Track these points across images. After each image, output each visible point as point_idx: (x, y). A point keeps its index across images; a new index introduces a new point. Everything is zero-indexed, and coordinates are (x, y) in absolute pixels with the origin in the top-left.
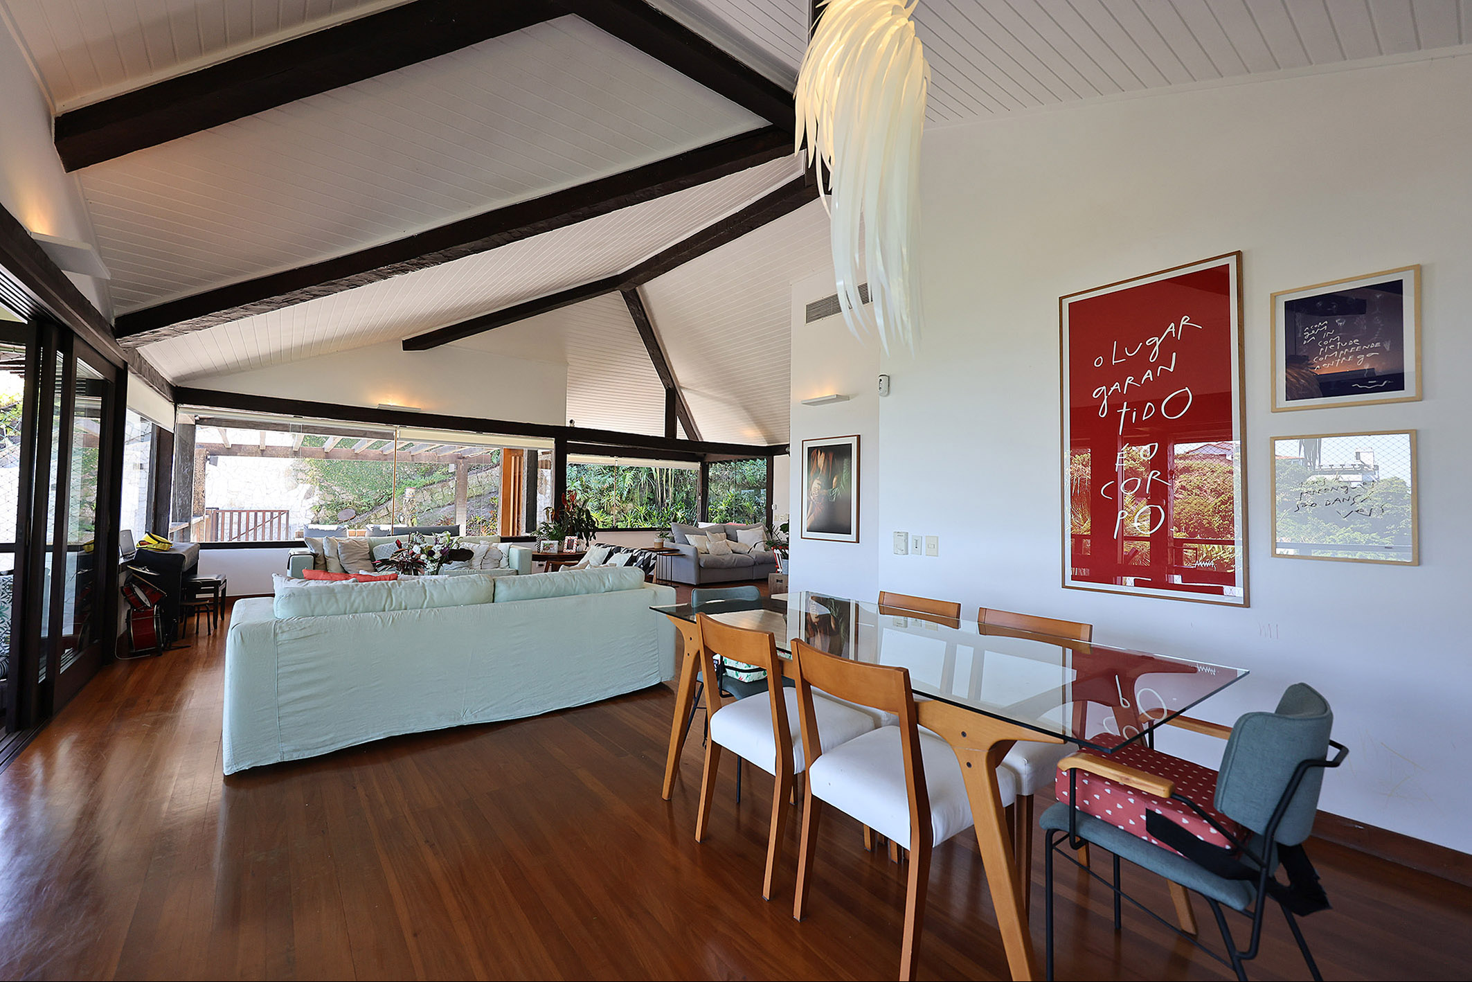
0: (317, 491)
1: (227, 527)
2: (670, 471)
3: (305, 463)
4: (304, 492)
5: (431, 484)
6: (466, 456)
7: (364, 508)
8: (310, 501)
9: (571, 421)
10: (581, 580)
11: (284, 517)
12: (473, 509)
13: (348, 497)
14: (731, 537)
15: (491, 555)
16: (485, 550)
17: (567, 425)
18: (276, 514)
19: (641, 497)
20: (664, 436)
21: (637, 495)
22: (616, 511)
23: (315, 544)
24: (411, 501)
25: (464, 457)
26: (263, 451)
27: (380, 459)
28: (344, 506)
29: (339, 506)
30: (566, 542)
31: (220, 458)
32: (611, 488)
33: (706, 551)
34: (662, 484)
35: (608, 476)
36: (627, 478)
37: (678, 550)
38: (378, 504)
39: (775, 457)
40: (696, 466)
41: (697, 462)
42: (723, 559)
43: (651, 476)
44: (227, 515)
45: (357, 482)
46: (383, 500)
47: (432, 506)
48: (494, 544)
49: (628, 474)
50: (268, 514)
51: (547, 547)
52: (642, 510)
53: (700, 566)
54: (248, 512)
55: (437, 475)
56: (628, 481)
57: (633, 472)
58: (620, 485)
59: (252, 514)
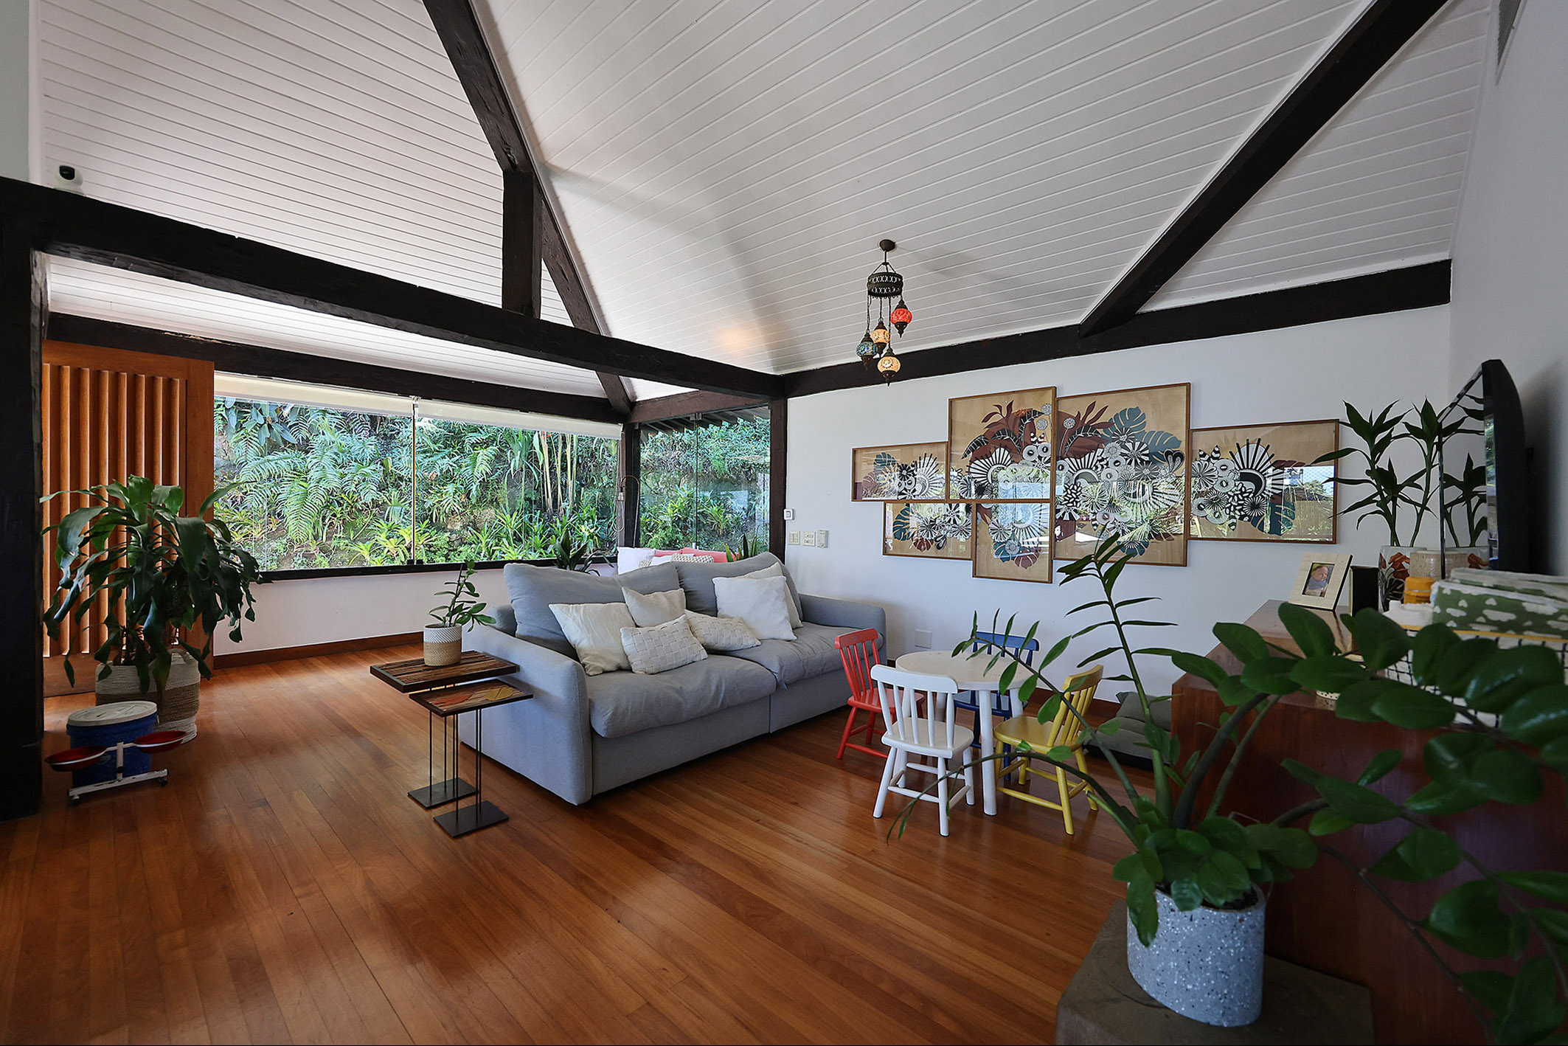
14: (701, 602)
19: (512, 497)
21: (503, 493)
32: (448, 477)
33: (618, 660)
34: (553, 474)
36: (479, 460)
37: (515, 668)
39: (790, 400)
40: (612, 429)
41: (615, 422)
42: (680, 691)
43: (531, 457)
49: (482, 452)
52: (512, 523)
53: (593, 732)
56: (482, 467)
57: (492, 449)
58: (466, 472)
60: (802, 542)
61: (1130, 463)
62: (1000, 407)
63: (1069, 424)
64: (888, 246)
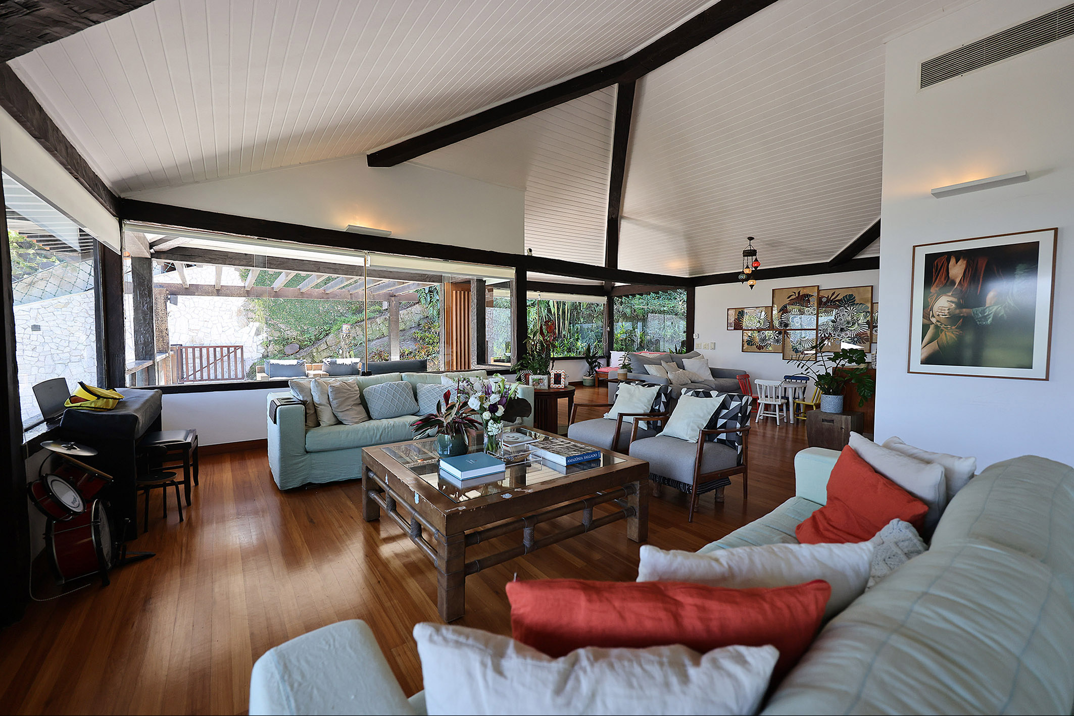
0: (265, 329)
1: (190, 361)
3: (256, 304)
4: (254, 330)
6: (396, 294)
7: (306, 343)
8: (260, 337)
9: (530, 249)
11: (239, 351)
13: (292, 333)
17: (524, 254)
18: (232, 349)
20: (607, 267)
23: (301, 389)
24: (348, 336)
25: (395, 295)
26: (218, 290)
27: (323, 298)
28: (289, 341)
29: (285, 341)
30: (553, 376)
31: (179, 297)
33: (669, 381)
36: (532, 312)
38: (318, 339)
39: (696, 288)
40: (603, 300)
41: (603, 296)
43: (549, 310)
44: (190, 350)
45: (299, 320)
46: (322, 336)
50: (225, 349)
54: (208, 348)
56: (534, 316)
59: (211, 350)
60: (702, 348)
61: (849, 315)
62: (795, 293)
63: (824, 300)
64: (751, 239)
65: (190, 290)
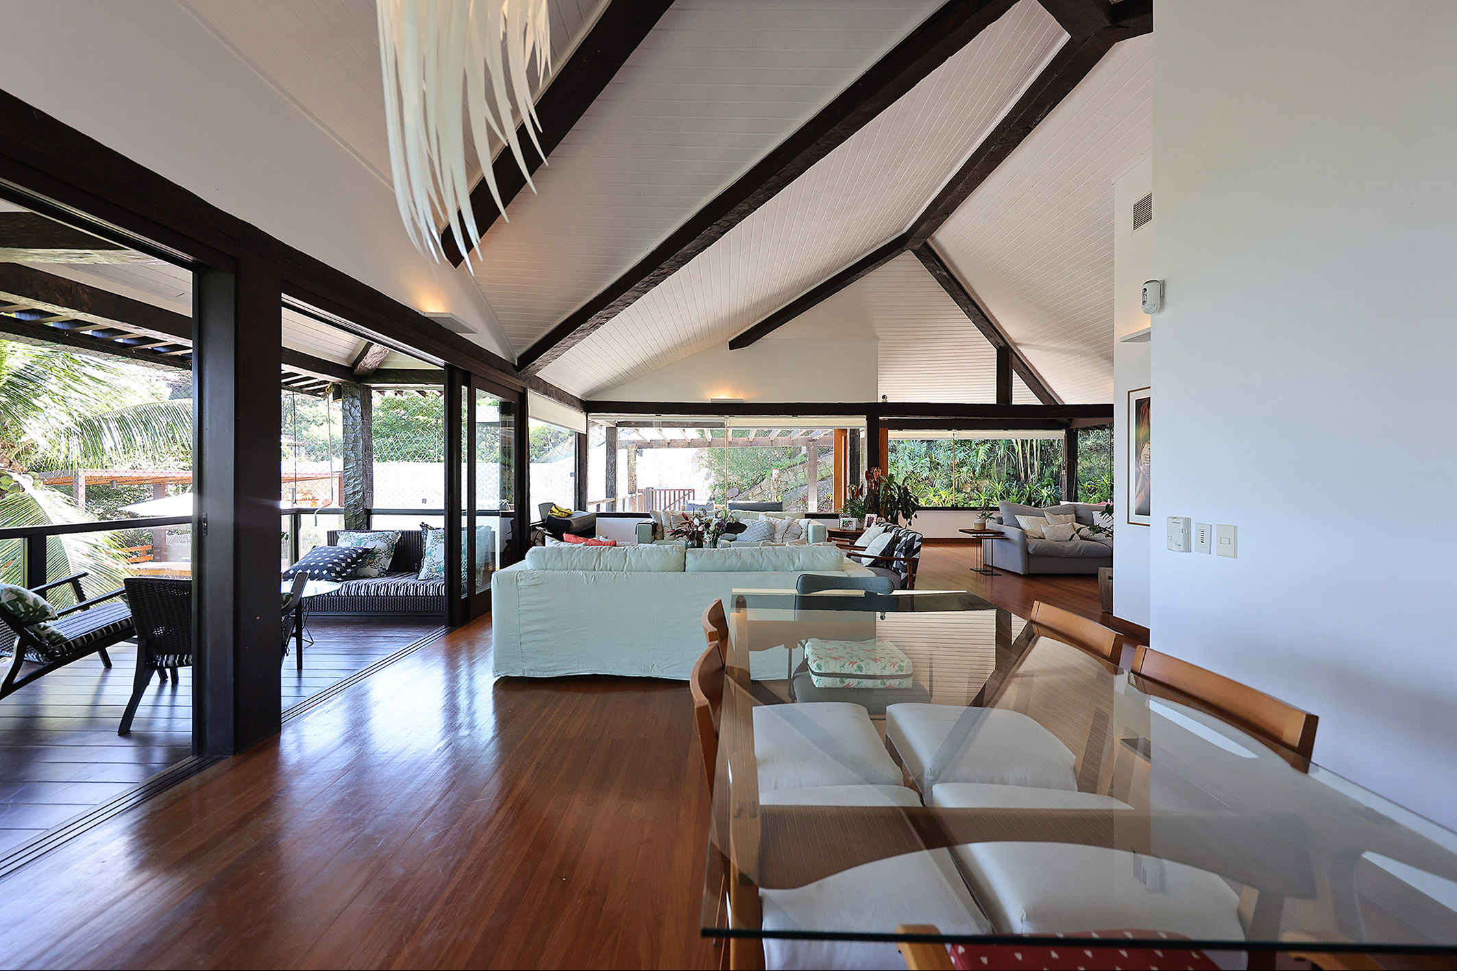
0: (713, 474)
1: (658, 501)
2: (1034, 443)
3: (705, 452)
4: (704, 474)
5: (794, 466)
6: (813, 439)
7: (744, 487)
8: (709, 481)
9: (884, 397)
10: (768, 557)
11: (691, 494)
12: (829, 487)
13: (734, 478)
15: (791, 529)
16: (786, 525)
17: (879, 401)
18: (686, 492)
19: (999, 473)
20: (995, 403)
21: (994, 471)
22: (970, 489)
23: (656, 515)
24: (777, 481)
26: (669, 443)
27: (747, 446)
28: (731, 485)
29: (730, 486)
30: (866, 519)
32: (963, 463)
33: (1040, 535)
34: (1024, 457)
35: (959, 451)
36: (980, 452)
37: (1003, 533)
38: (755, 484)
40: (1059, 435)
41: (1060, 428)
42: (1063, 547)
43: (1011, 449)
44: (658, 492)
45: (740, 465)
46: (759, 481)
47: (796, 485)
48: (797, 519)
49: (982, 448)
50: (682, 492)
51: (847, 524)
52: (999, 488)
53: (1029, 553)
54: (670, 490)
55: (799, 458)
56: (982, 456)
57: (987, 446)
58: (973, 460)
59: (672, 492)
65: (651, 445)
